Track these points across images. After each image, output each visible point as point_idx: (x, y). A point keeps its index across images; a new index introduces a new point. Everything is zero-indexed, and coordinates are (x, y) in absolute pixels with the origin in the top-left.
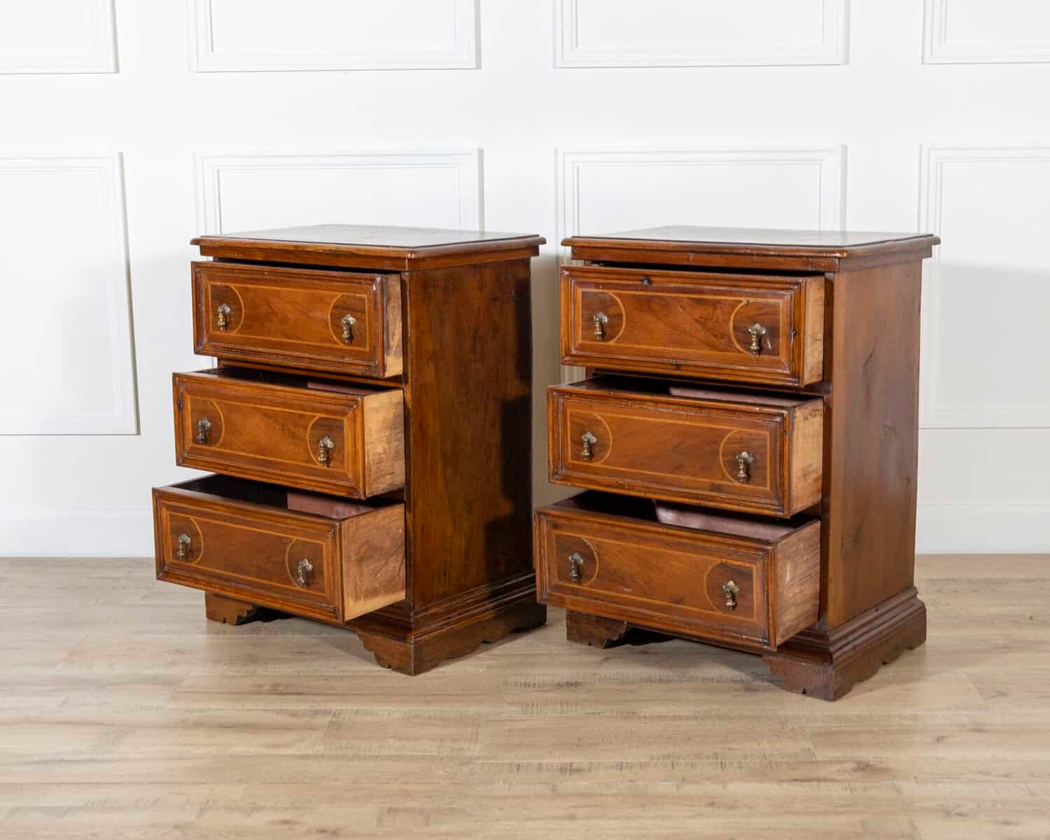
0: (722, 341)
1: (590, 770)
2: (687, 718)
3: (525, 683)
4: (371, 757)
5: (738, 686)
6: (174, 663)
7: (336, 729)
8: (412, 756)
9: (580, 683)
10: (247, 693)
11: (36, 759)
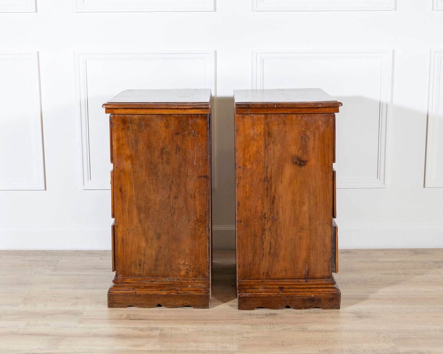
2: (332, 332)
4: (184, 352)
5: (353, 315)
6: (75, 304)
7: (163, 336)
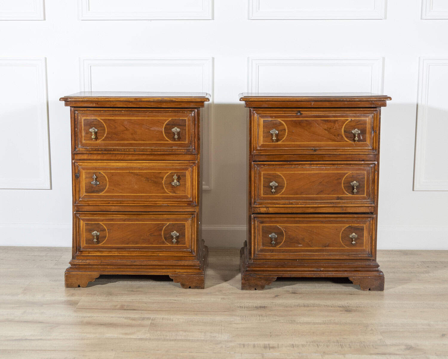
0: (338, 137)
1: (278, 347)
2: (320, 324)
3: (240, 307)
4: (173, 340)
5: (341, 309)
7: (154, 326)
8: (192, 339)
9: (266, 307)
10: (109, 309)
11: (14, 338)
